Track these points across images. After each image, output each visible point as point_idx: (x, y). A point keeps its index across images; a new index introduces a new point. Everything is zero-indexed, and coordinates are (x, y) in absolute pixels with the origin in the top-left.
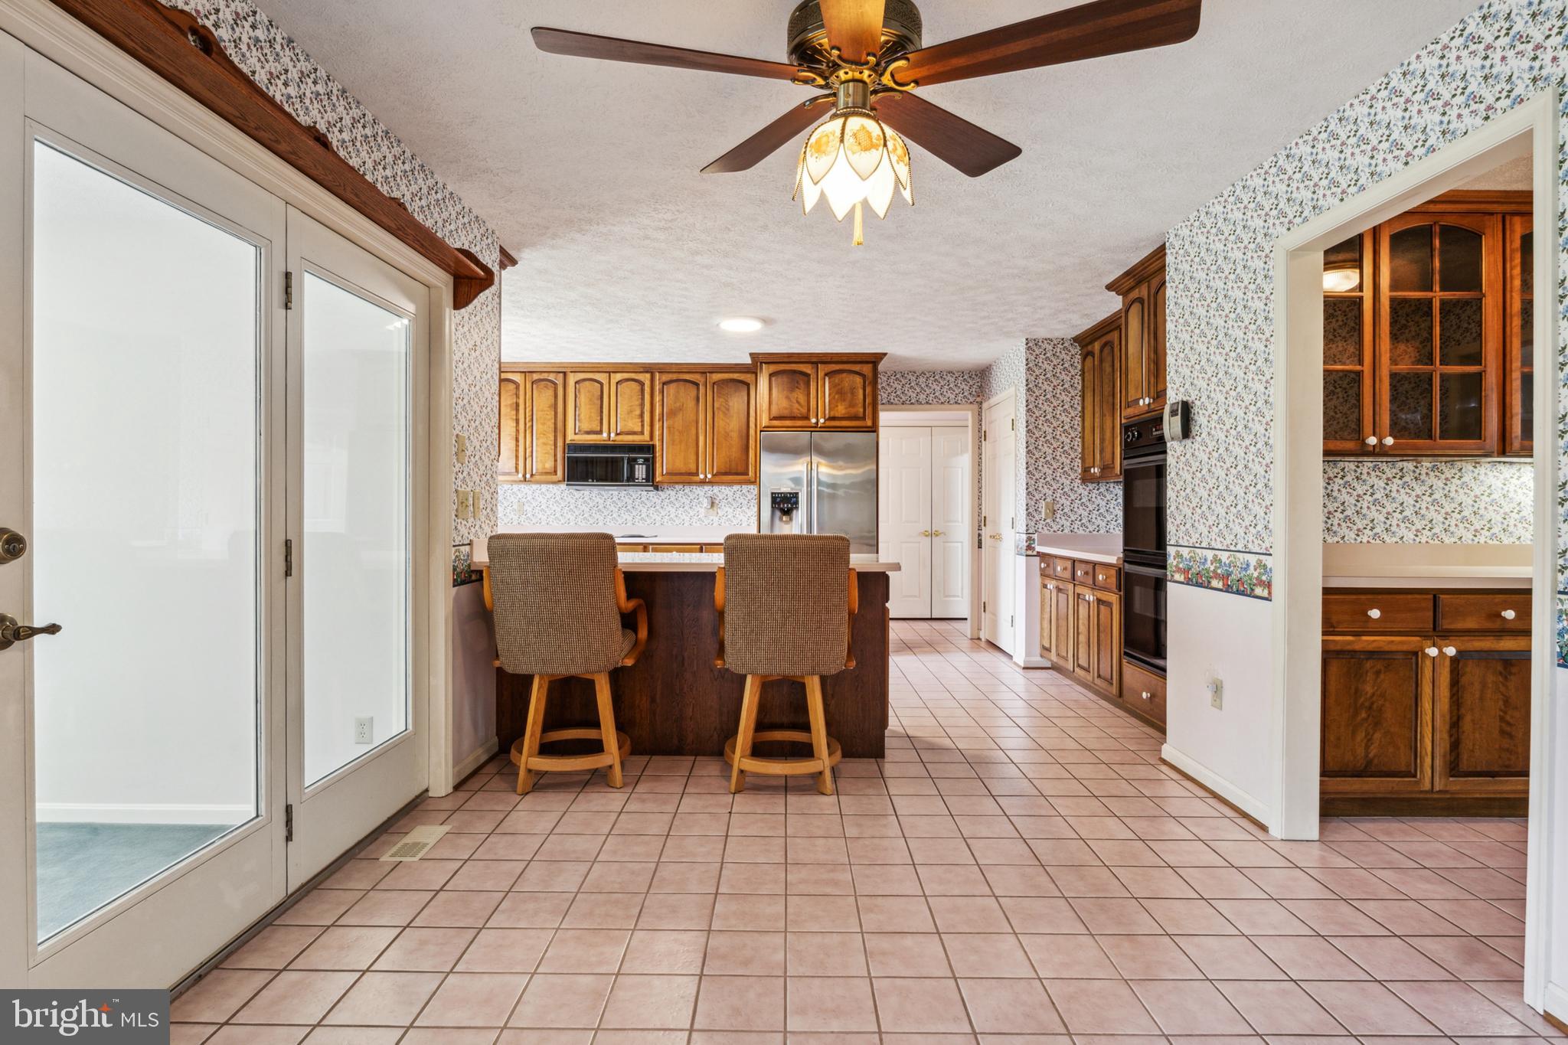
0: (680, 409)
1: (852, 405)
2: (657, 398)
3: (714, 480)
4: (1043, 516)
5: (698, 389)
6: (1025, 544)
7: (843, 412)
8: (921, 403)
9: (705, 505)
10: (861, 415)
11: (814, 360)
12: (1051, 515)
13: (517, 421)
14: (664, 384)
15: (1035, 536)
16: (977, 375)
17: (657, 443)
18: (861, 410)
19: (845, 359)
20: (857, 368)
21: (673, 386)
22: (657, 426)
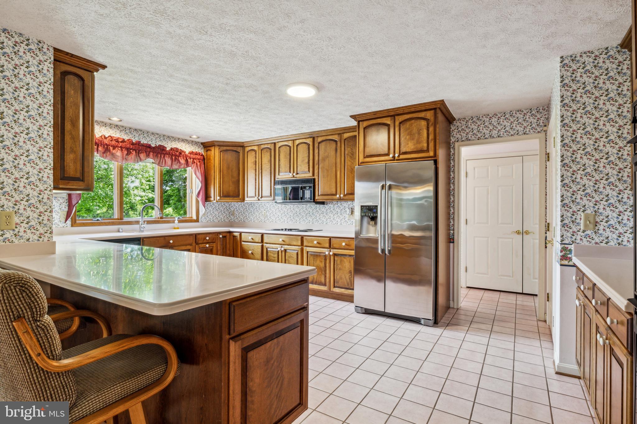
0: (327, 157)
1: (419, 142)
2: (316, 151)
3: (345, 198)
4: (582, 228)
5: (336, 144)
6: (560, 254)
7: (412, 147)
8: (493, 137)
9: (348, 212)
10: (425, 149)
11: (392, 114)
12: (591, 226)
13: (256, 170)
14: (319, 143)
15: (572, 247)
16: (544, 109)
17: (316, 177)
18: (425, 145)
19: (413, 110)
20: (422, 115)
21: (324, 143)
22: (316, 167)
